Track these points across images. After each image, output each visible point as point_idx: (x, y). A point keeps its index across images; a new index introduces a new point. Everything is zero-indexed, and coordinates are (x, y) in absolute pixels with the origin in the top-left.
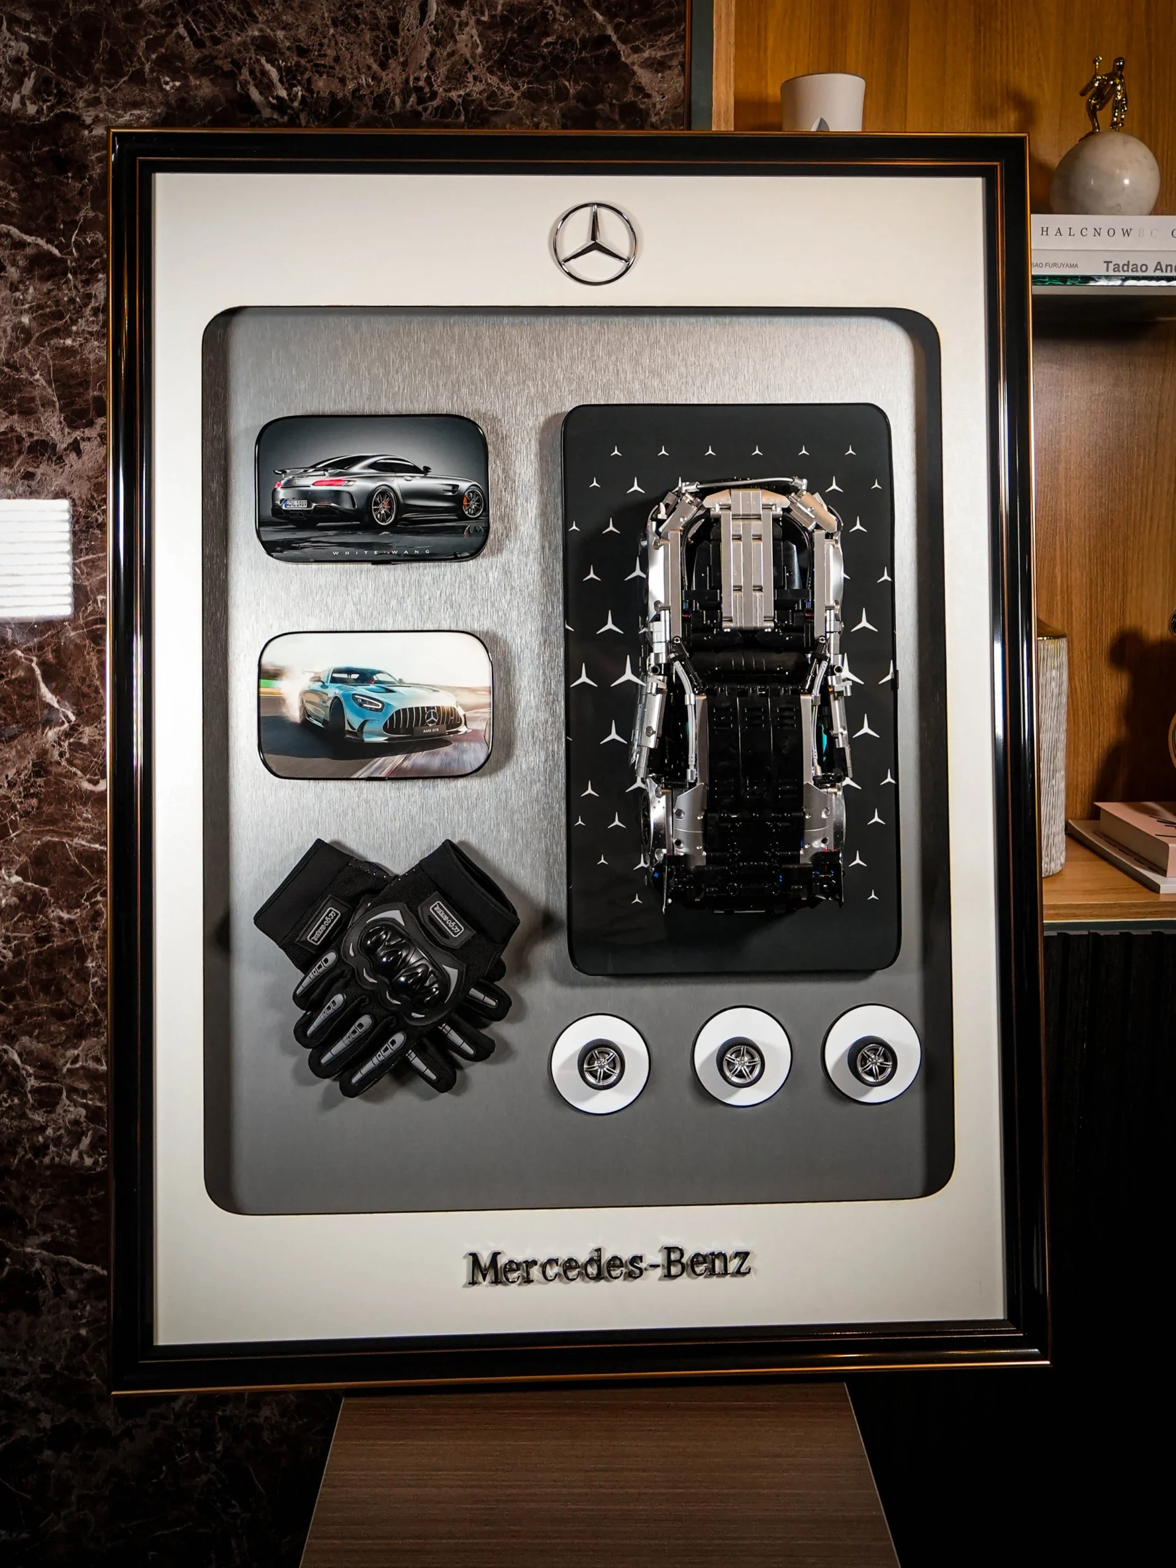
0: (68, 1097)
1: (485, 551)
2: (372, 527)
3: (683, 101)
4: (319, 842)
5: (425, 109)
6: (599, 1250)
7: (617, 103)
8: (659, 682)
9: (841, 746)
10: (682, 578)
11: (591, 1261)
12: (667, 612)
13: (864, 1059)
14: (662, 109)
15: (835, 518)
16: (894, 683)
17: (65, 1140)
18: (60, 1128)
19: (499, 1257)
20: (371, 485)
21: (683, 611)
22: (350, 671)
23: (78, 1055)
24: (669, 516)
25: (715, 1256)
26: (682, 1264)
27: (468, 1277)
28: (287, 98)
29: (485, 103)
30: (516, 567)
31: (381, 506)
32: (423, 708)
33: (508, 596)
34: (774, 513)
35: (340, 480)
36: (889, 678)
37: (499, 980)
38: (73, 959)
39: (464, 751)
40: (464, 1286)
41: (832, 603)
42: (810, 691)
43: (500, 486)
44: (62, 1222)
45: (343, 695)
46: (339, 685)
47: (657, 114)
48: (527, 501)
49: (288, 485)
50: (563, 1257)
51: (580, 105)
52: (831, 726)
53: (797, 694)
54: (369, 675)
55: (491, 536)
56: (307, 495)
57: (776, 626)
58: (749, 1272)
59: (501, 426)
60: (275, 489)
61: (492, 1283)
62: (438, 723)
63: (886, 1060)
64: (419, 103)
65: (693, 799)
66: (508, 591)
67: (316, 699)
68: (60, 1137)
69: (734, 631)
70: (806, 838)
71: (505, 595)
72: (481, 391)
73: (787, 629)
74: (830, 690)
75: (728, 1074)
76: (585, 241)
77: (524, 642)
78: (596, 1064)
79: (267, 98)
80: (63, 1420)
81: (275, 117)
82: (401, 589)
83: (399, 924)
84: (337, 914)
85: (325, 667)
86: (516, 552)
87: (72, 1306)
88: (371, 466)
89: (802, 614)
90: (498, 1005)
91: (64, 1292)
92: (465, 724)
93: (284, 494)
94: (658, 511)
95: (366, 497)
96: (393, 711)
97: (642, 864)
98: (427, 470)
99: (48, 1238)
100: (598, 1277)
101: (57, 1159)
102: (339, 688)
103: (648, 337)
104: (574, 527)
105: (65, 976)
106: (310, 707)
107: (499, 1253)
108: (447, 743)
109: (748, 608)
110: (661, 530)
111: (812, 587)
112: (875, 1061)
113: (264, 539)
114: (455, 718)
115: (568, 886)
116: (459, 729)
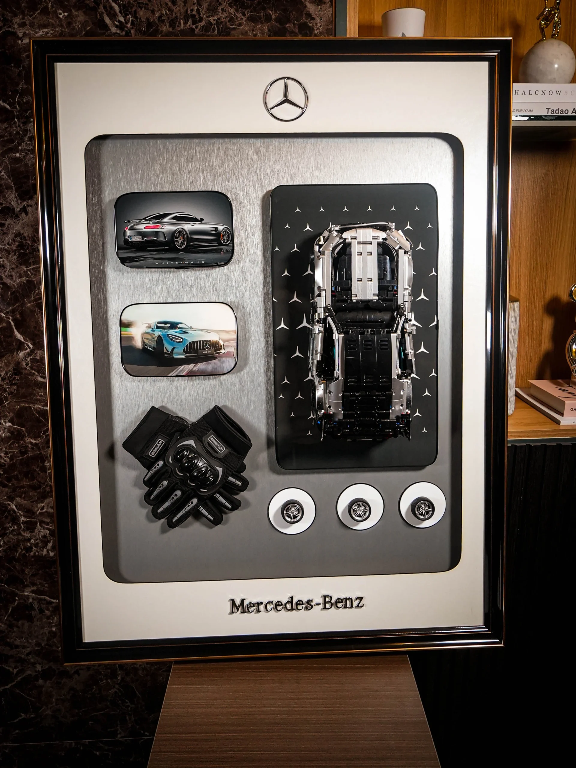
0: (40, 525)
1: (232, 261)
2: (175, 250)
3: (332, 21)
4: (153, 408)
5: (197, 27)
6: (292, 597)
7: (297, 23)
8: (319, 327)
9: (410, 359)
10: (332, 274)
11: (288, 602)
12: (324, 292)
13: (419, 508)
14: (321, 26)
15: (409, 243)
16: (437, 326)
17: (40, 545)
18: (37, 539)
19: (244, 601)
20: (173, 228)
21: (332, 292)
22: (165, 323)
23: (44, 506)
24: (325, 243)
25: (346, 599)
26: (332, 603)
27: (230, 610)
28: (124, 21)
29: (228, 23)
30: (248, 269)
31: (179, 239)
32: (203, 341)
33: (244, 285)
34: (378, 241)
35: (158, 226)
36: (435, 323)
37: (243, 472)
38: (38, 462)
39: (224, 362)
40: (229, 614)
41: (407, 287)
42: (396, 332)
43: (239, 227)
44: (41, 581)
45: (163, 335)
46: (161, 330)
47: (318, 29)
48: (253, 236)
49: (132, 229)
50: (275, 600)
51: (278, 25)
52: (405, 349)
53: (389, 333)
54: (175, 325)
55: (235, 254)
56: (141, 234)
57: (379, 299)
58: (363, 606)
59: (239, 197)
60: (125, 231)
61: (242, 612)
62: (210, 348)
63: (429, 508)
64: (193, 24)
65: (337, 386)
66: (244, 282)
67: (149, 337)
68: (38, 543)
69: (358, 301)
70: (393, 404)
71: (243, 283)
72: (229, 179)
73: (384, 300)
74: (405, 330)
75: (353, 515)
76: (281, 98)
77: (252, 307)
78: (290, 512)
79: (113, 22)
80: (47, 667)
81: (118, 32)
82: (190, 281)
83: (193, 447)
85: (153, 321)
86: (248, 262)
87: (48, 618)
88: (173, 218)
89: (392, 293)
90: (242, 484)
91: (44, 612)
92: (224, 349)
93: (130, 234)
94: (320, 240)
95: (171, 235)
96: (187, 343)
97: (312, 416)
98: (202, 220)
99: (35, 588)
100: (292, 609)
101: (37, 553)
102: (160, 331)
103: (314, 149)
104: (277, 249)
105: (35, 470)
106: (146, 341)
107: (245, 599)
108: (215, 358)
109: (365, 289)
110: (321, 250)
111: (397, 279)
112: (424, 508)
113: (120, 256)
114: (219, 346)
115: (276, 427)
116: (221, 351)
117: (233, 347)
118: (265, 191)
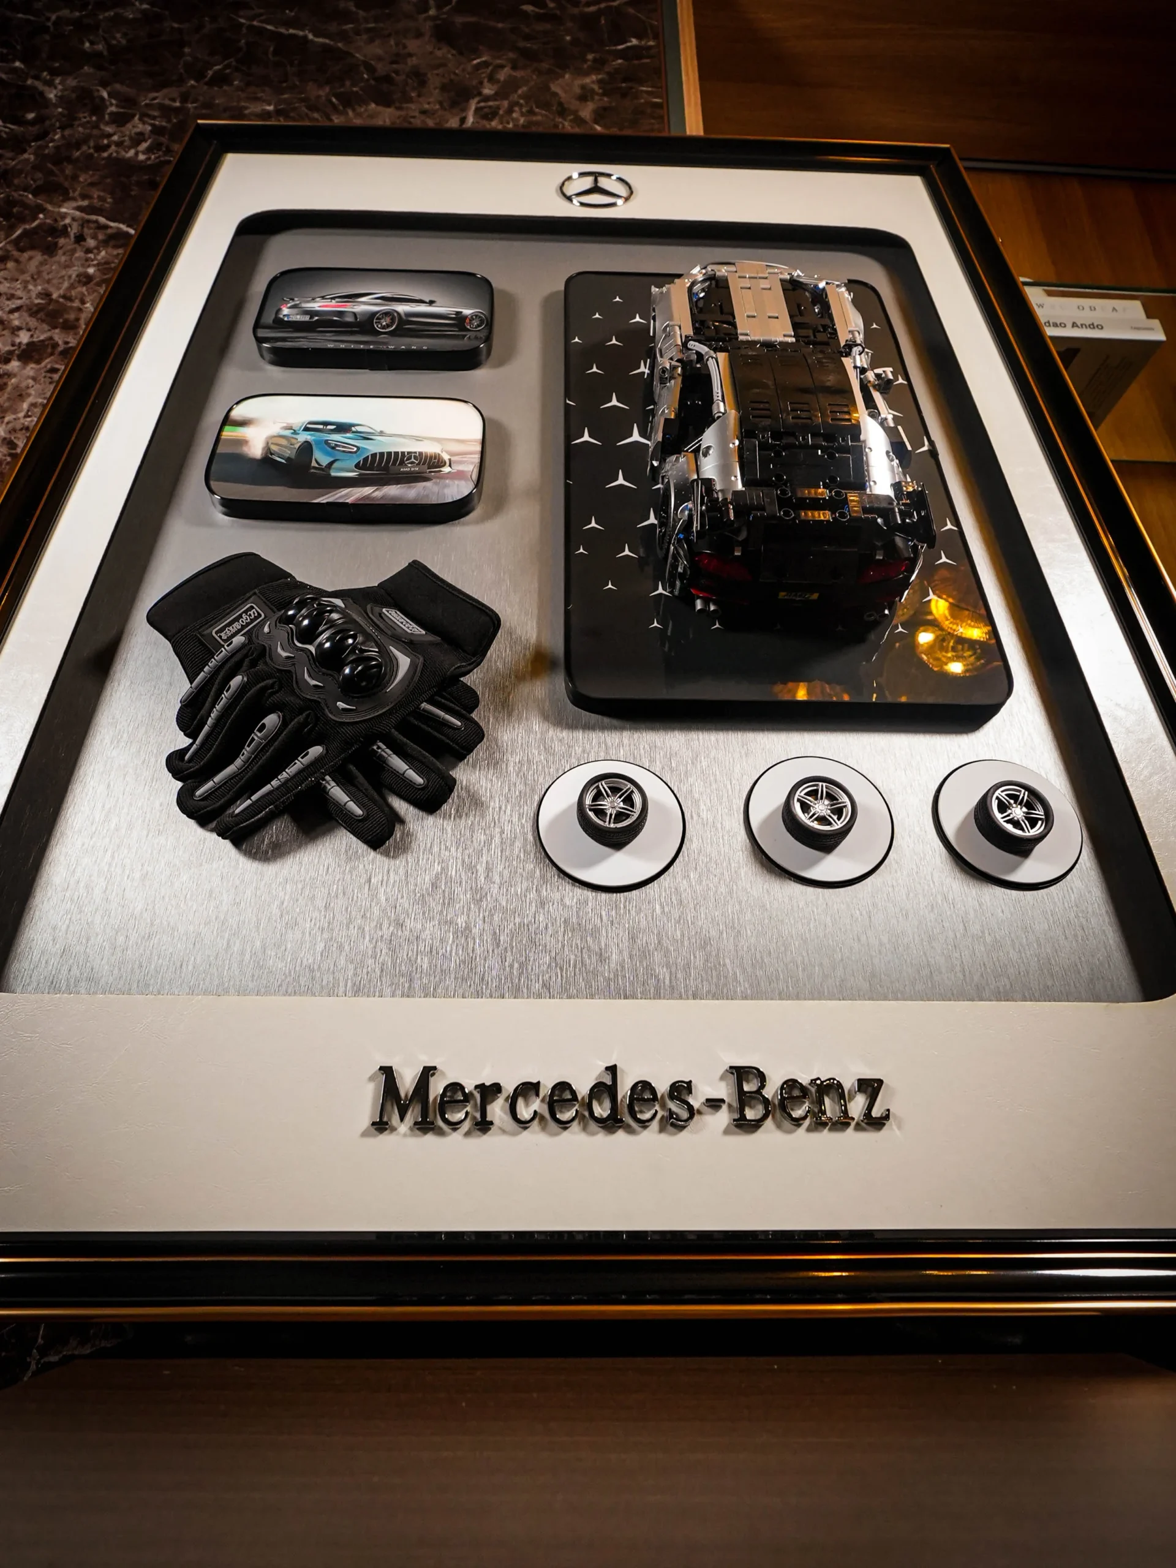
2: (372, 332)
6: (612, 1070)
11: (599, 1090)
16: (933, 453)
19: (433, 1074)
20: (375, 308)
22: (326, 424)
25: (822, 1087)
26: (765, 1102)
27: (373, 1115)
31: (383, 319)
32: (403, 453)
35: (346, 305)
36: (926, 448)
39: (445, 488)
40: (365, 1134)
45: (315, 440)
46: (313, 433)
49: (294, 307)
50: (549, 1080)
54: (347, 427)
56: (310, 313)
57: (797, 341)
58: (885, 1121)
60: (280, 309)
61: (417, 1127)
62: (418, 464)
63: (1033, 808)
67: (284, 442)
69: (751, 342)
75: (802, 818)
84: (260, 615)
85: (301, 420)
86: (515, 366)
88: (378, 298)
90: (465, 726)
93: (289, 312)
95: (369, 316)
96: (369, 454)
97: (660, 591)
98: (432, 302)
100: (614, 1124)
102: (310, 434)
104: (576, 340)
106: (274, 448)
107: (435, 1069)
108: (426, 479)
109: (764, 329)
113: (259, 335)
114: (438, 461)
115: (567, 603)
116: (442, 469)
117: (472, 463)
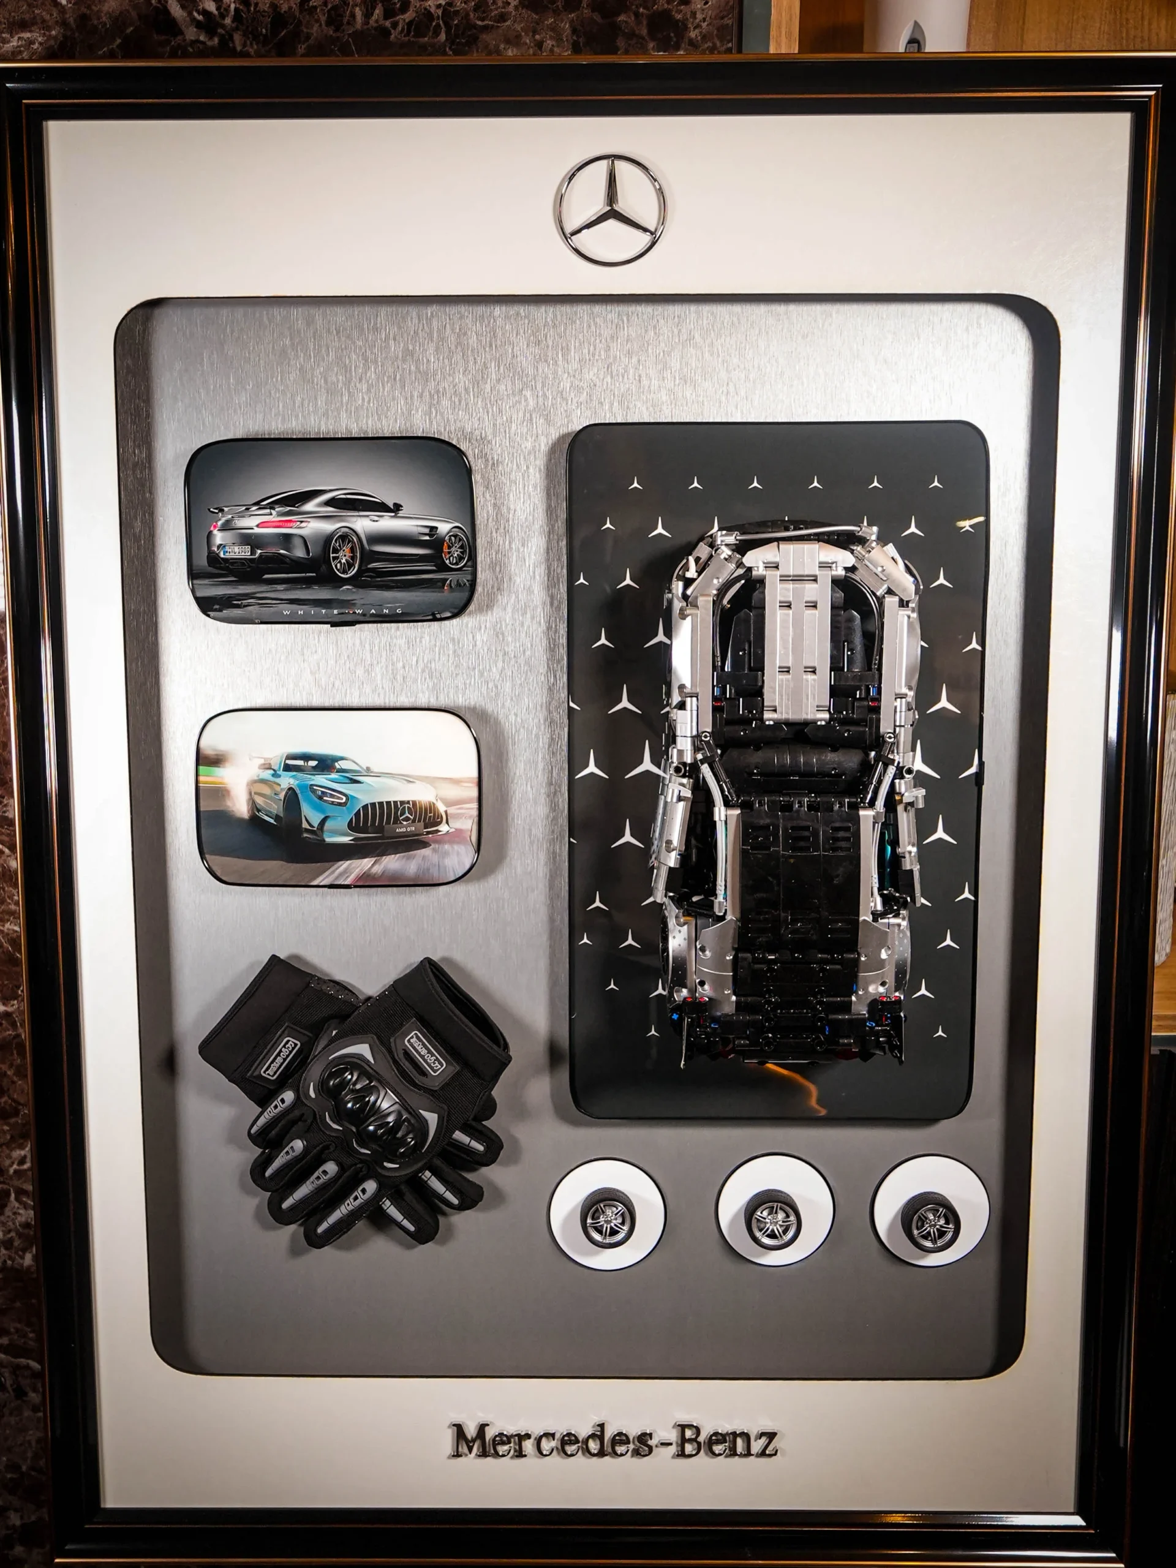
0: (17, 1199)
1: (472, 607)
2: (331, 580)
3: (732, 7)
4: (274, 958)
5: (395, 25)
6: (602, 1426)
7: (645, 11)
8: (681, 788)
9: (908, 868)
10: (714, 656)
11: (593, 1436)
12: (694, 699)
13: (923, 1220)
14: (704, 20)
15: (912, 579)
16: (979, 777)
17: (17, 1243)
18: (10, 1231)
19: (487, 1428)
20: (328, 527)
21: (715, 699)
22: (306, 757)
23: (25, 1157)
24: (699, 576)
25: (735, 1435)
26: (699, 1444)
27: (451, 1449)
28: (216, 12)
29: (472, 15)
30: (509, 627)
31: (341, 554)
32: (395, 802)
33: (500, 664)
34: (834, 573)
35: (290, 521)
36: (973, 770)
37: (488, 1119)
38: (12, 1054)
39: (446, 854)
40: (449, 1458)
41: (904, 690)
42: (872, 804)
43: (490, 524)
44: (19, 1326)
45: (298, 785)
46: (294, 773)
47: (698, 26)
48: (523, 545)
49: (227, 527)
50: (561, 1429)
51: (597, 17)
52: (895, 843)
53: (855, 807)
54: (329, 762)
55: (479, 589)
56: (249, 540)
57: (831, 719)
58: (775, 1454)
59: (492, 449)
60: (210, 533)
61: (479, 1456)
62: (414, 821)
63: (947, 1223)
64: (386, 18)
65: (721, 936)
66: (501, 657)
67: (267, 791)
68: (11, 1240)
69: (778, 724)
70: (861, 983)
71: (496, 662)
72: (467, 404)
73: (845, 722)
74: (897, 798)
75: (758, 1234)
76: (599, 206)
77: (519, 720)
78: (602, 1219)
79: (190, 14)
80: (33, 1518)
81: (202, 38)
82: (368, 655)
83: (367, 1062)
84: (296, 1045)
85: (277, 752)
86: (509, 610)
87: (35, 1409)
88: (329, 503)
89: (866, 703)
90: (487, 1148)
91: (26, 1394)
92: (447, 823)
93: (223, 538)
94: (686, 568)
95: (322, 543)
96: (359, 806)
97: (660, 991)
98: (397, 508)
99: (5, 1341)
100: (601, 1453)
101: (9, 1262)
102: (293, 777)
103: (680, 331)
104: (582, 580)
105: (5, 1072)
106: (259, 800)
107: (488, 1425)
108: (424, 845)
109: (796, 695)
110: (689, 592)
111: (880, 669)
112: (935, 1221)
113: (199, 594)
114: (434, 814)
115: (571, 1014)
116: (440, 828)
118: (554, 435)
